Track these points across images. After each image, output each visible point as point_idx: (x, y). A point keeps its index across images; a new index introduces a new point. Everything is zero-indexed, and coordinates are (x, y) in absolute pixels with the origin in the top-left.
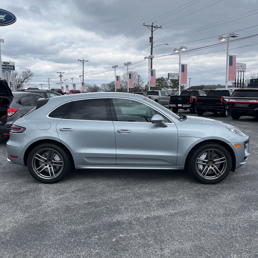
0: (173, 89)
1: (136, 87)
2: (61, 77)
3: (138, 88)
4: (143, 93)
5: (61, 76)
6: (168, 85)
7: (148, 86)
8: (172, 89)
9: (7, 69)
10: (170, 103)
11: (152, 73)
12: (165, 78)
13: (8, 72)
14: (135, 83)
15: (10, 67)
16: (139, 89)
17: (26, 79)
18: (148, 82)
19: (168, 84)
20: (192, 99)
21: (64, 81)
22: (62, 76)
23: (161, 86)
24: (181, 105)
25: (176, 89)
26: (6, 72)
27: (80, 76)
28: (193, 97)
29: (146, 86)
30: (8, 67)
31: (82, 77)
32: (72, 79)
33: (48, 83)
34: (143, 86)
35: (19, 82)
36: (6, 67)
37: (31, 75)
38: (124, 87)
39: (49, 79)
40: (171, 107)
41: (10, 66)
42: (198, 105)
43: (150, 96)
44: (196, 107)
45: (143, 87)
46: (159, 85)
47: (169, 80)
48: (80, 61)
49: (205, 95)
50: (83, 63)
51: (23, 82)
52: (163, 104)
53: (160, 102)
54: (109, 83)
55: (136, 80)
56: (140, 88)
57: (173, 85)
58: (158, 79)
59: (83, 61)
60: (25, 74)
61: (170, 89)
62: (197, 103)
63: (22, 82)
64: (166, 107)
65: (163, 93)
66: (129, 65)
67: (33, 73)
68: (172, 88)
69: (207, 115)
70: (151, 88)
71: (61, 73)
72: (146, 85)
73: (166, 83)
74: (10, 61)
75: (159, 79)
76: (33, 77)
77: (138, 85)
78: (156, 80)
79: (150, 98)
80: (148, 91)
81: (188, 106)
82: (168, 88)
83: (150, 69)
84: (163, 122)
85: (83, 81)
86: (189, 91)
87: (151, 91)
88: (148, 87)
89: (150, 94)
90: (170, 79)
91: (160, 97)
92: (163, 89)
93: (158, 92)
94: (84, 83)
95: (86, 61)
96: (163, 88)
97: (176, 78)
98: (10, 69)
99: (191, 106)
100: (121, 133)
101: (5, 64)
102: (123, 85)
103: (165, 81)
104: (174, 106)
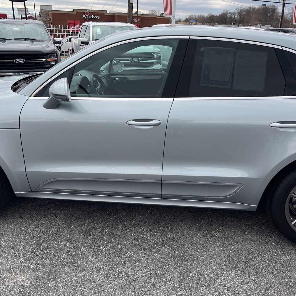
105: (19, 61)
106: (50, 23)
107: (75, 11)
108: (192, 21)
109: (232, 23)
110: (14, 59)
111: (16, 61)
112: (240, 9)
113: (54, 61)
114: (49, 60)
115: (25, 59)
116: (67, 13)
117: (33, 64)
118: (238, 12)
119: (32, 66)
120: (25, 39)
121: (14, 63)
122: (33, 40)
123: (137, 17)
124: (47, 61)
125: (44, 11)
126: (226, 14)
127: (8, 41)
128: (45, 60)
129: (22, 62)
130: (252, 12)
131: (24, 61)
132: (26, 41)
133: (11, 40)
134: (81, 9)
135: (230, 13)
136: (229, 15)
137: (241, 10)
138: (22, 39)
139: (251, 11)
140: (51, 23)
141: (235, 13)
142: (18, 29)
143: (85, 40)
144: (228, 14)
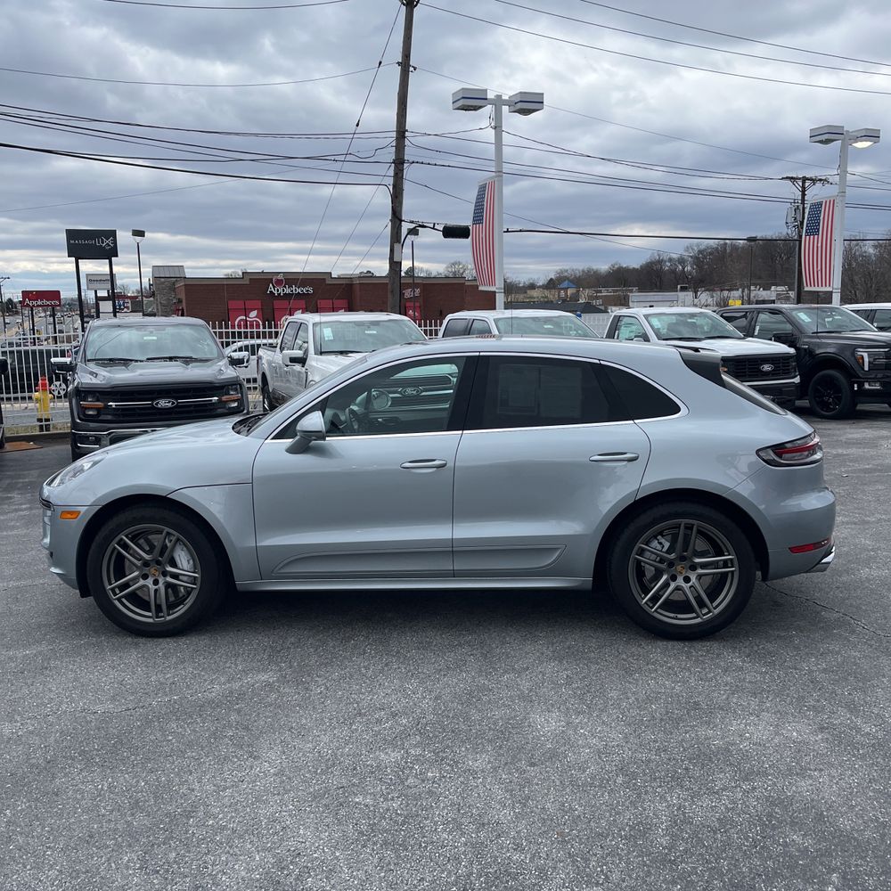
105: (164, 403)
106: (179, 310)
107: (247, 278)
108: (566, 286)
109: (679, 286)
110: (152, 400)
111: (157, 404)
112: (696, 248)
113: (234, 401)
114: (224, 398)
115: (177, 399)
116: (225, 283)
117: (192, 408)
118: (691, 257)
119: (191, 412)
120: (171, 359)
121: (153, 408)
122: (188, 360)
123: (414, 286)
124: (220, 401)
125: (163, 280)
126: (660, 262)
127: (134, 363)
128: (216, 398)
129: (170, 405)
130: (731, 255)
131: (173, 403)
132: (173, 363)
133: (141, 361)
134: (263, 272)
135: (670, 260)
136: (669, 264)
137: (700, 252)
138: (165, 359)
139: (728, 251)
140: (183, 310)
141: (683, 259)
142: (155, 338)
143: (298, 353)
144: (665, 262)
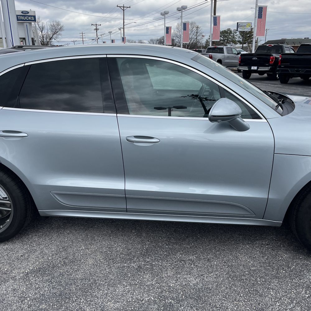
0: (243, 45)
1: (193, 43)
2: (97, 31)
3: (196, 43)
4: (201, 51)
5: (96, 29)
6: (236, 40)
7: (209, 41)
8: (241, 45)
9: (26, 20)
10: (240, 65)
11: (216, 21)
12: (233, 30)
13: (28, 24)
14: (193, 37)
15: (30, 18)
16: (197, 46)
17: (55, 35)
18: (210, 36)
19: (236, 38)
20: (273, 58)
21: (100, 36)
22: (98, 29)
23: (226, 41)
24: (255, 68)
25: (247, 45)
26: (25, 24)
27: (120, 29)
28: (275, 55)
29: (207, 42)
30: (27, 18)
31: (122, 30)
32: (110, 33)
33: (82, 39)
34: (203, 41)
35: (47, 38)
36: (26, 18)
37: (61, 29)
38: (177, 43)
39: (82, 33)
40: (241, 70)
41: (30, 16)
42: (282, 67)
43: (211, 55)
44: (278, 70)
45: (203, 43)
46: (224, 40)
47: (238, 33)
48: (120, 7)
49: (293, 52)
50: (124, 10)
51: (52, 38)
52: (229, 66)
53: (226, 63)
54: (159, 38)
55: (193, 32)
56: (199, 45)
57: (243, 39)
58: (222, 32)
59: (124, 7)
60: (53, 28)
61: (239, 45)
62: (281, 64)
63: (50, 39)
64: (232, 70)
65: (230, 51)
66: (183, 10)
67: (63, 26)
68: (241, 43)
69: (293, 82)
70: (213, 43)
71: (96, 25)
72: (207, 40)
73: (234, 37)
74: (30, 10)
75: (225, 31)
76: (63, 32)
77: (197, 40)
78: (221, 33)
79: (211, 57)
80: (209, 47)
81: (267, 69)
82: (236, 44)
83: (213, 15)
84: (239, 119)
85: (124, 36)
86: (269, 46)
87: (213, 47)
88: (209, 43)
89: (211, 51)
90: (239, 31)
91: (225, 56)
92: (229, 46)
93: (223, 48)
94: (125, 37)
95: (128, 7)
96: (229, 43)
97: (247, 29)
98: (30, 20)
99: (270, 69)
100: (135, 143)
101: (24, 14)
102: (176, 40)
103: (233, 34)
104: (246, 69)
